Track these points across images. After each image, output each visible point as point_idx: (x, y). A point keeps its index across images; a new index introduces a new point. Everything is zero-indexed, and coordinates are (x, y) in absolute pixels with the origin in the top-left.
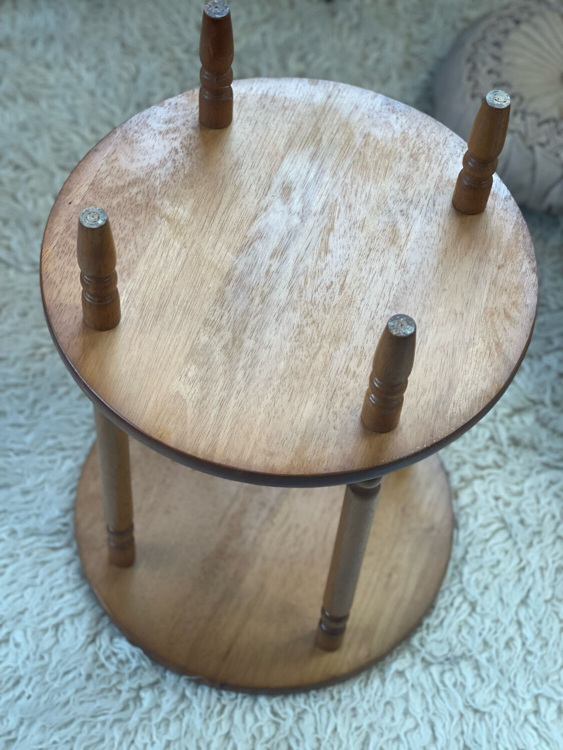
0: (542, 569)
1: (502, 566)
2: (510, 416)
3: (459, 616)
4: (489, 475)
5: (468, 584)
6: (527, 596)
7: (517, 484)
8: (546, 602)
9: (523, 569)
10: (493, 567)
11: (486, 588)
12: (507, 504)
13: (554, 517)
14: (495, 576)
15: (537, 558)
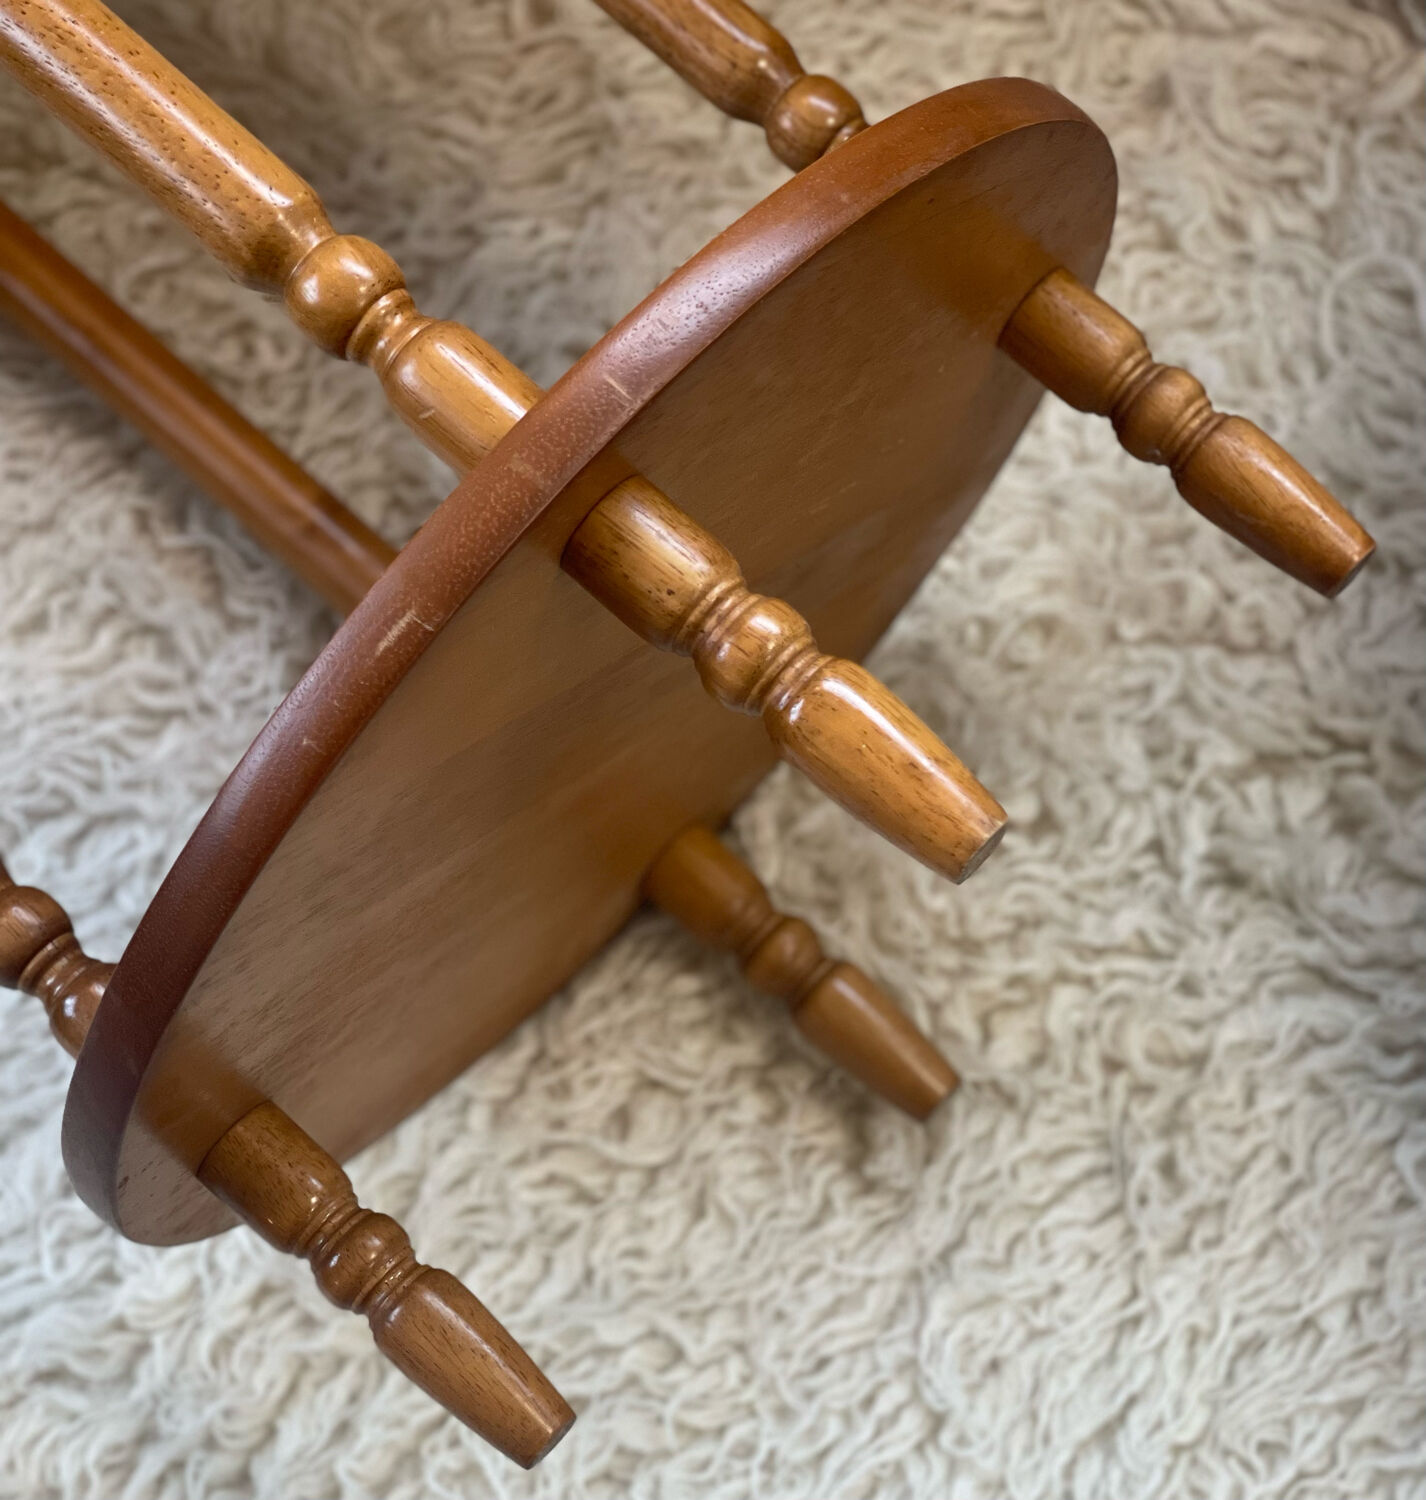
0: (1194, 1337)
1: (1065, 1302)
2: (1238, 778)
3: (880, 1450)
4: (1113, 976)
5: (935, 1351)
6: (1121, 1418)
7: (1195, 1026)
8: (1177, 1450)
9: (1136, 1321)
10: (1035, 1304)
11: (994, 1366)
12: (1143, 1090)
13: (1285, 1161)
14: (1035, 1335)
15: (1187, 1295)
